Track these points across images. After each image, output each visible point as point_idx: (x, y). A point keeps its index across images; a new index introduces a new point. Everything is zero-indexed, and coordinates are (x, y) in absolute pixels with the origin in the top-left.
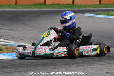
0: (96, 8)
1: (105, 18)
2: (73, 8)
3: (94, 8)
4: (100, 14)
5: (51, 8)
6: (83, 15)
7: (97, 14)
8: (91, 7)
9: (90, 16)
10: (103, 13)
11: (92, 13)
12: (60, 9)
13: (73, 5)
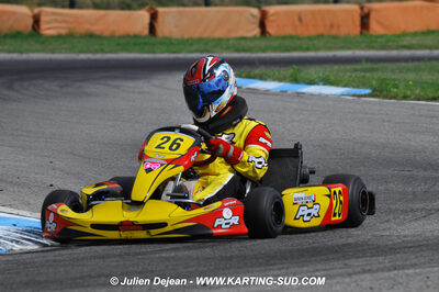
0: (244, 51)
1: (286, 92)
2: (154, 52)
3: (238, 50)
4: (262, 78)
5: (61, 52)
7: (249, 77)
8: (228, 48)
10: (275, 71)
12: (99, 56)
13: (153, 40)
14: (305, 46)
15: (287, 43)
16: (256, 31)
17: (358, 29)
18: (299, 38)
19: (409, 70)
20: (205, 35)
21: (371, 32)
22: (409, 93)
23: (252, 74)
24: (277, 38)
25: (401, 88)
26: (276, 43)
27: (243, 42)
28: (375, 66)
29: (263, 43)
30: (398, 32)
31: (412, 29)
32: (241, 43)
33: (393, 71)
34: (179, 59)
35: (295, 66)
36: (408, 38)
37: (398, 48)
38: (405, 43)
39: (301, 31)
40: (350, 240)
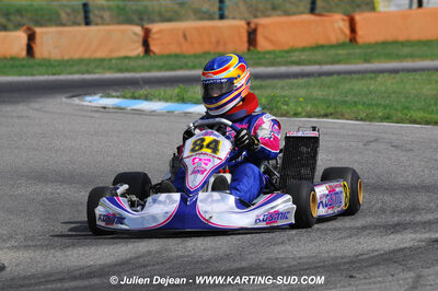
0: (128, 70)
1: (172, 112)
2: (32, 75)
3: (120, 71)
4: (147, 98)
6: (76, 101)
7: (135, 98)
8: (110, 68)
9: (104, 108)
10: (161, 91)
11: (114, 94)
13: (31, 62)
14: (190, 64)
15: (172, 61)
16: (140, 50)
17: (246, 45)
18: (185, 57)
19: (299, 86)
20: (87, 56)
21: (259, 49)
22: (300, 110)
23: (136, 95)
24: (162, 57)
25: (291, 105)
26: (161, 63)
27: (126, 62)
28: (264, 83)
29: (147, 62)
30: (286, 48)
31: (300, 44)
32: (124, 62)
33: (282, 88)
34: (60, 81)
35: (181, 85)
36: (297, 54)
37: (287, 64)
38: (294, 59)
39: (187, 49)
40: (244, 264)
